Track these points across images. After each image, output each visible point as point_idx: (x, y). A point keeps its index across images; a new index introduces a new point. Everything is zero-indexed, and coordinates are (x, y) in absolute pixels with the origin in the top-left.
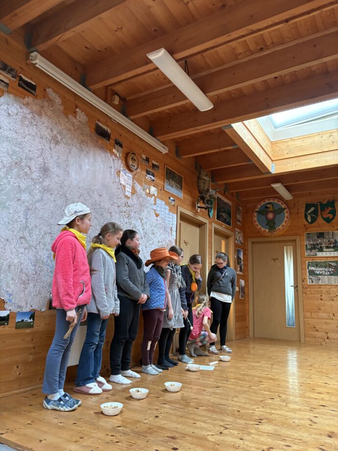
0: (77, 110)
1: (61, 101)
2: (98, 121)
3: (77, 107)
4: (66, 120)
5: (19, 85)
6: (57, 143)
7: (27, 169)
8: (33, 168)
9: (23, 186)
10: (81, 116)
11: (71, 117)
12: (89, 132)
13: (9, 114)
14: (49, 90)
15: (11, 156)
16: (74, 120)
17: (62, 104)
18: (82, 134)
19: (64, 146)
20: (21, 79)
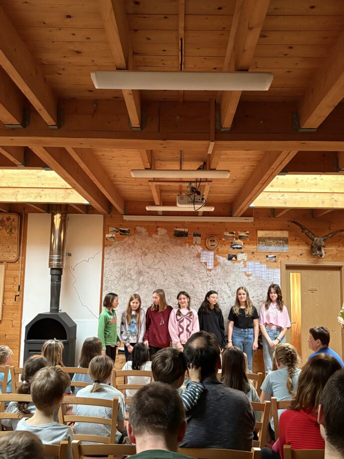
0: (158, 229)
1: (146, 230)
2: (177, 228)
3: (157, 227)
4: (151, 239)
5: (121, 234)
6: (146, 255)
7: (129, 276)
8: (133, 274)
9: (127, 285)
10: (162, 231)
11: (154, 236)
12: (169, 239)
13: (116, 252)
14: (138, 228)
15: (119, 272)
16: (157, 236)
17: (147, 231)
18: (163, 242)
19: (150, 254)
20: (121, 231)
